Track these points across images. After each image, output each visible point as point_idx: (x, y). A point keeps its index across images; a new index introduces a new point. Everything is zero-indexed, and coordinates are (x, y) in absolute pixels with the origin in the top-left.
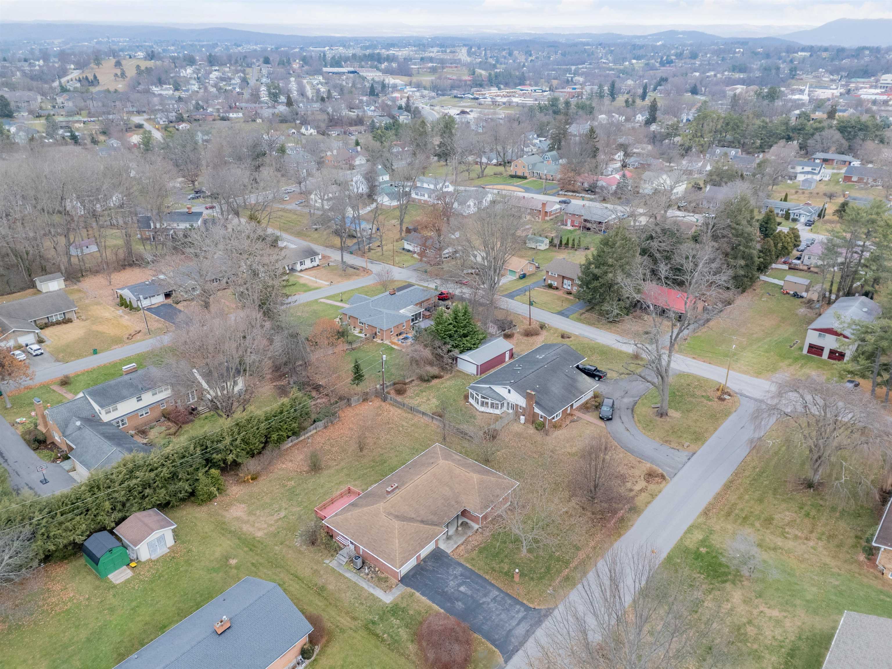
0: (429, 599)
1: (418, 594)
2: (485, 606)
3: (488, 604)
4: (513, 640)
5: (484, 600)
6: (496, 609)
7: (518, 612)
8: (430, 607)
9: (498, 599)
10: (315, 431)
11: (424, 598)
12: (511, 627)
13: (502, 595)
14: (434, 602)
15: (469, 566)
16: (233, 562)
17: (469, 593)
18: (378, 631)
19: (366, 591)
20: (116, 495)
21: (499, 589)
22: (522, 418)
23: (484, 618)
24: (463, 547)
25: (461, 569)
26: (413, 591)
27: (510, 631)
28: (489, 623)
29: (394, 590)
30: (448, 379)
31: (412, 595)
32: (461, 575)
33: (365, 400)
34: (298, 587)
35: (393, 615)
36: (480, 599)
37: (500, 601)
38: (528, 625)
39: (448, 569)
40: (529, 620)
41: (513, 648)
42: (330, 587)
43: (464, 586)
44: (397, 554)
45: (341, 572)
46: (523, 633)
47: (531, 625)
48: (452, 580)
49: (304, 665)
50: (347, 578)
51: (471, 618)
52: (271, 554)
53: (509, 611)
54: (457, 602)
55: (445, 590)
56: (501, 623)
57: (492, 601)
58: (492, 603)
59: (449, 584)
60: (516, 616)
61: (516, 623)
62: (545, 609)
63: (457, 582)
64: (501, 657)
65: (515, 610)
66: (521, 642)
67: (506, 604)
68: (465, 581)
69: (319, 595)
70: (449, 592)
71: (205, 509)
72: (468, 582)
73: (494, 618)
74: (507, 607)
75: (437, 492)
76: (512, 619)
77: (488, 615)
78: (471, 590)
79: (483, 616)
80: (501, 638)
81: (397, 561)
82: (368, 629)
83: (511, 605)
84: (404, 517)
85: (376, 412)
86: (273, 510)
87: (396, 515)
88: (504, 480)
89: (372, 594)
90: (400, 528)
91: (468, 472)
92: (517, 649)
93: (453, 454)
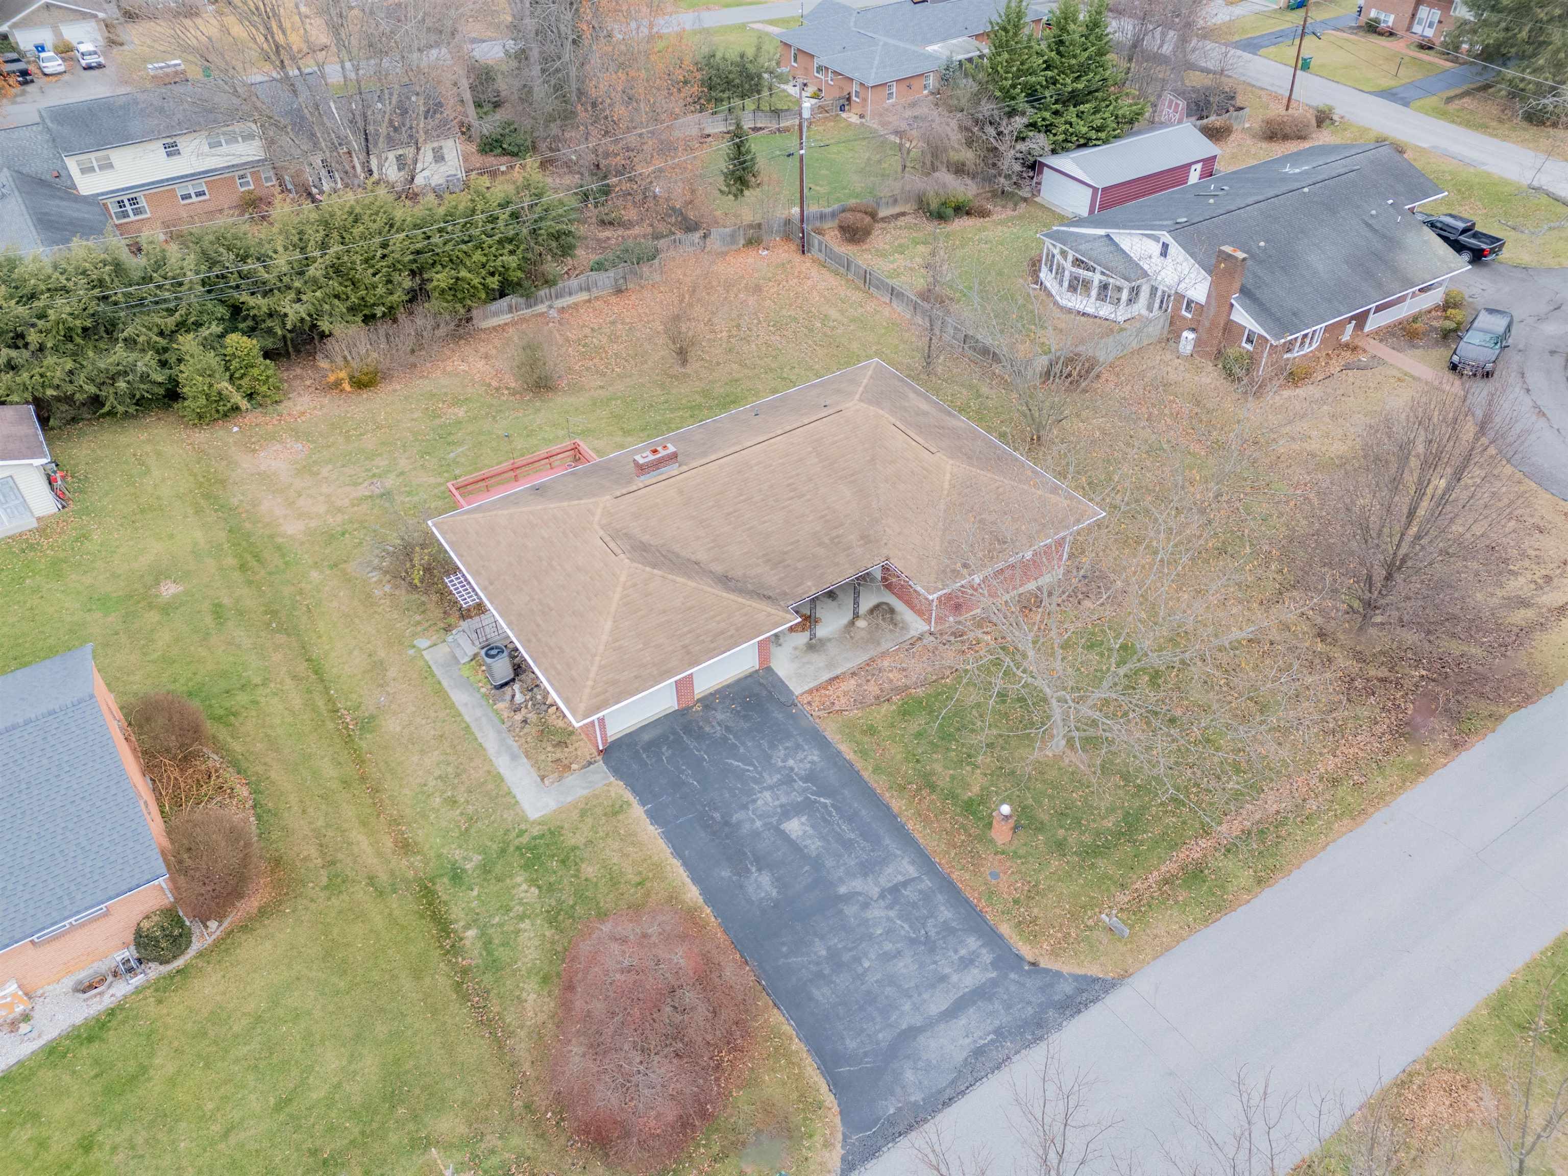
0: (669, 837)
1: (637, 811)
2: (850, 910)
3: (865, 906)
4: (909, 1076)
5: (857, 884)
6: (888, 932)
7: (966, 963)
8: (658, 868)
9: (910, 894)
10: (584, 296)
11: (650, 831)
12: (917, 1020)
13: (928, 883)
14: (678, 853)
15: (847, 751)
16: (170, 589)
17: (814, 846)
18: (457, 913)
19: (486, 759)
21: (926, 862)
22: (1189, 335)
23: (833, 955)
24: (852, 683)
25: (815, 756)
26: (628, 796)
27: (913, 1032)
28: (843, 980)
29: (570, 779)
30: (1002, 223)
31: (616, 811)
32: (810, 777)
33: (752, 243)
34: (297, 702)
35: (526, 867)
36: (841, 880)
37: (914, 905)
38: (990, 1028)
39: (773, 746)
40: (997, 1005)
41: (900, 1109)
42: (391, 725)
43: (804, 819)
44: (594, 669)
45: (445, 683)
46: (959, 1056)
47: (998, 1032)
48: (771, 788)
49: (138, 980)
50: (453, 706)
51: (783, 944)
52: (287, 591)
53: (932, 950)
54: (759, 870)
55: (734, 819)
56: (889, 990)
57: (882, 896)
58: (882, 903)
59: (754, 801)
60: (955, 978)
61: (943, 1008)
62: (1076, 978)
63: (784, 800)
64: (840, 1137)
65: (956, 951)
66: (940, 1092)
67: (930, 922)
68: (815, 802)
69: (348, 740)
70: (746, 828)
71: (201, 436)
72: (825, 806)
73: (866, 964)
74: (932, 933)
75: (808, 497)
76: (933, 986)
77: (850, 950)
78: (822, 838)
79: (829, 949)
80: (866, 1054)
81: (587, 691)
82: (427, 893)
83: (949, 930)
84: (663, 555)
85: (770, 274)
86: (367, 470)
87: (642, 542)
88: (1052, 496)
89: (499, 777)
90: (634, 585)
91: (933, 450)
92: (914, 1121)
93: (911, 395)
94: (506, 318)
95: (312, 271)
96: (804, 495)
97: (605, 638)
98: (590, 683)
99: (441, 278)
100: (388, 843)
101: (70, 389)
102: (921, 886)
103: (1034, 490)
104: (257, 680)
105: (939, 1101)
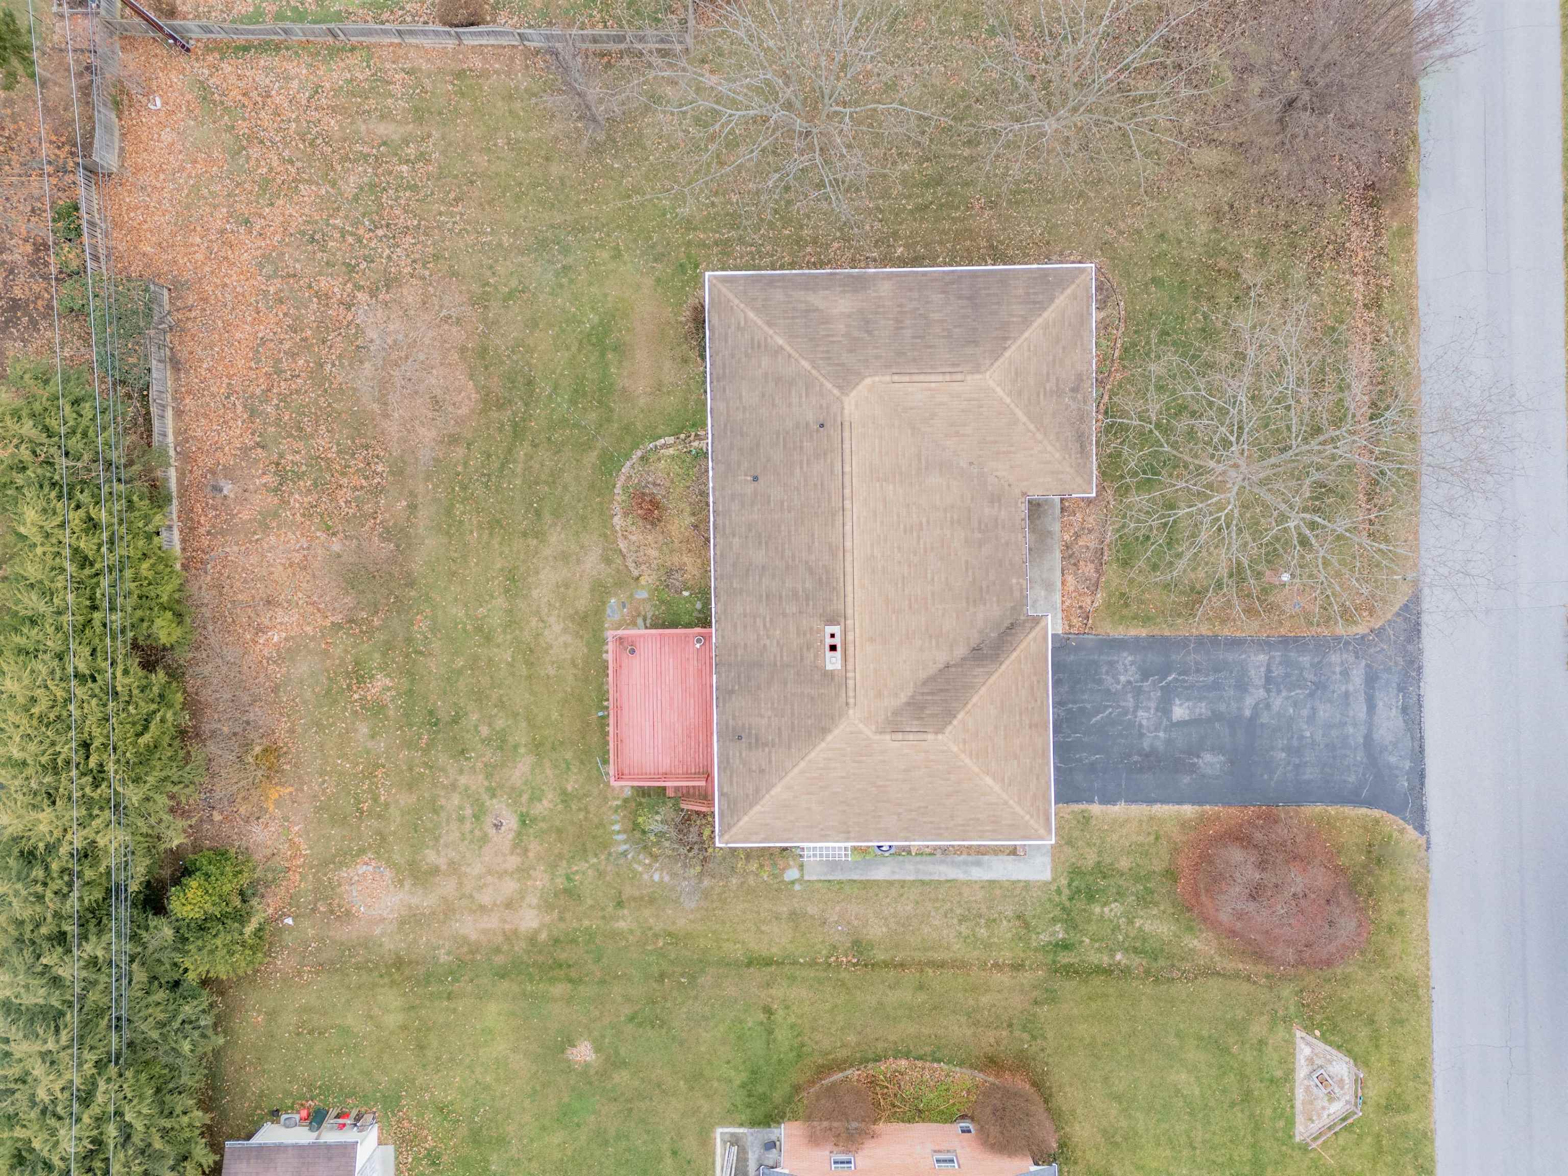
0: (1131, 801)
1: (1096, 809)
2: (1265, 718)
3: (1268, 706)
4: (1393, 760)
5: (1249, 701)
6: (1295, 705)
7: (1345, 673)
8: (1153, 820)
9: (1278, 671)
11: (1118, 809)
12: (1363, 730)
13: (1277, 654)
14: (1151, 801)
15: (1138, 631)
16: (583, 1053)
17: (1203, 709)
18: (1095, 958)
19: (968, 883)
21: (1262, 644)
23: (1288, 749)
25: (1127, 658)
26: (1075, 806)
27: (1368, 738)
28: (1309, 756)
31: (1084, 821)
32: (1145, 674)
33: (121, 104)
34: (804, 993)
35: (1090, 899)
36: (1239, 709)
37: (1287, 675)
38: (1395, 692)
39: (1100, 682)
40: (1385, 676)
41: (1408, 780)
42: (875, 932)
43: (1177, 702)
44: (1018, 809)
45: (856, 877)
46: (1400, 723)
47: (1400, 689)
48: (1136, 708)
50: (891, 883)
51: (1262, 775)
52: (632, 954)
53: (1325, 688)
54: (1198, 757)
55: (1147, 749)
56: (1334, 733)
57: (1268, 691)
58: (1273, 694)
59: (1141, 725)
60: (1351, 688)
61: (1365, 709)
62: (1398, 615)
63: (1153, 705)
64: (1401, 822)
65: (1334, 673)
66: (1413, 750)
67: (1306, 674)
68: (1168, 684)
69: (870, 968)
70: (1160, 746)
72: (1176, 680)
73: (1308, 734)
74: (1314, 679)
75: (924, 520)
76: (1348, 705)
77: (1292, 737)
78: (1201, 699)
79: (1283, 750)
80: (1364, 775)
81: (1032, 822)
82: (1069, 971)
83: (1317, 667)
84: (932, 694)
85: (225, 136)
86: (461, 819)
87: (908, 704)
88: (1057, 301)
89: (992, 882)
90: (964, 742)
91: (959, 377)
92: (1420, 775)
93: (816, 299)
96: (921, 524)
98: (1027, 817)
100: (999, 977)
102: (1278, 660)
103: (1046, 315)
104: (762, 1017)
105: (1419, 754)
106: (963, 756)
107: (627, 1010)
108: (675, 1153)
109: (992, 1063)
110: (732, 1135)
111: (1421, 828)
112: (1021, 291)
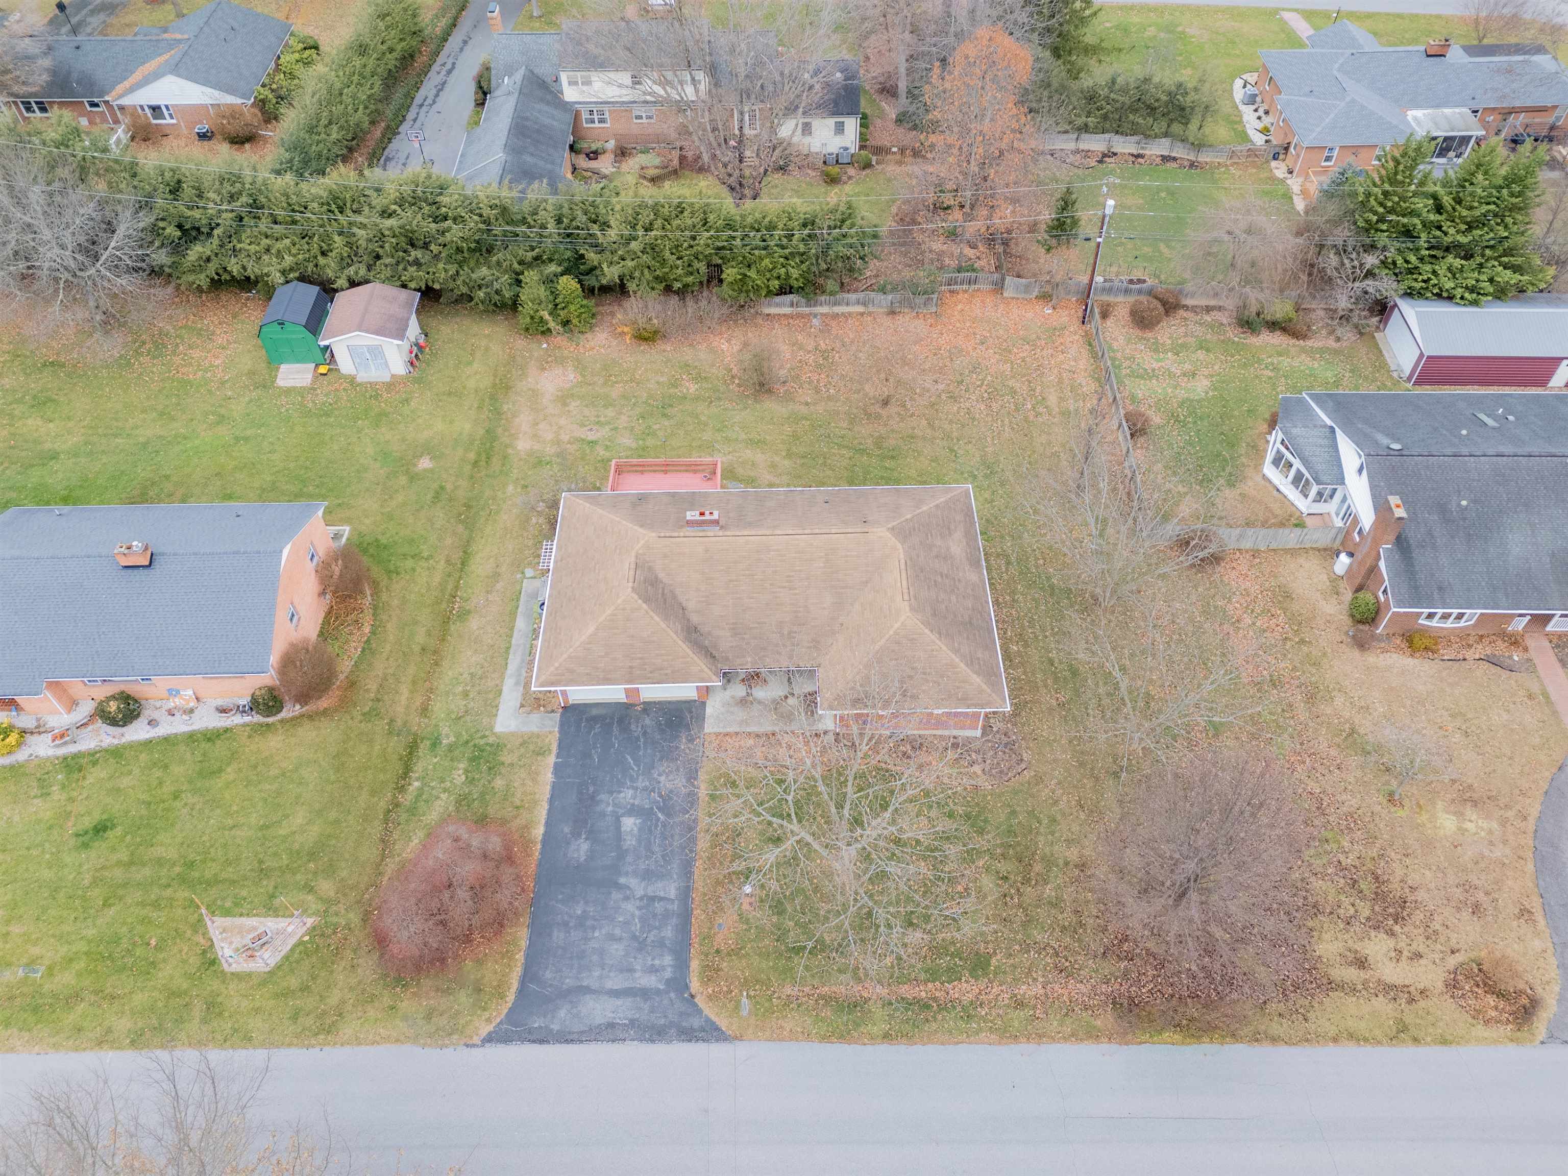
0: (554, 786)
1: (552, 759)
2: (616, 895)
3: (627, 898)
4: (562, 1013)
5: (633, 882)
6: (627, 923)
7: (653, 970)
8: (534, 804)
9: (659, 907)
11: (548, 777)
12: (595, 985)
13: (675, 907)
14: (551, 801)
15: (704, 790)
16: (425, 463)
17: (630, 842)
18: (419, 768)
19: (502, 677)
20: (361, 233)
21: (686, 893)
22: (1344, 559)
23: (584, 916)
24: (751, 742)
25: (680, 782)
26: (555, 746)
27: (586, 990)
28: (576, 935)
29: (535, 717)
30: (1311, 352)
31: (541, 752)
32: (665, 796)
33: (1045, 297)
34: (437, 579)
35: (472, 760)
36: (627, 874)
37: (655, 915)
38: (630, 1017)
39: (661, 761)
40: (646, 1006)
41: (540, 1027)
42: (474, 623)
43: (638, 821)
44: (565, 656)
45: (520, 610)
46: (599, 1020)
47: (632, 1021)
48: (636, 789)
49: (247, 719)
50: (512, 629)
51: (562, 893)
52: (488, 493)
53: (640, 950)
54: (586, 839)
55: (598, 798)
56: (595, 958)
57: (641, 899)
58: (638, 903)
59: (620, 792)
60: (637, 975)
61: (615, 987)
62: (708, 1020)
63: (637, 801)
64: (498, 1020)
65: (653, 959)
66: (570, 1033)
67: (655, 932)
68: (655, 814)
69: (446, 621)
70: (601, 807)
71: (521, 343)
72: (658, 819)
73: (596, 934)
74: (649, 940)
75: (797, 592)
76: (621, 971)
77: (595, 920)
78: (639, 841)
79: (584, 911)
80: (551, 985)
81: (552, 669)
82: (413, 748)
83: (661, 943)
84: (663, 594)
85: (1034, 336)
86: (598, 416)
87: (656, 578)
88: (975, 676)
89: (500, 693)
90: (624, 609)
91: (906, 597)
92: (542, 1039)
93: (958, 535)
94: (787, 310)
95: (634, 245)
96: (794, 589)
97: (584, 637)
98: (557, 665)
99: (730, 273)
100: (419, 701)
101: (451, 285)
102: (670, 907)
103: (962, 665)
104: (425, 554)
105: (565, 1038)
106: (613, 608)
107: (449, 487)
108: (339, 505)
109: (352, 684)
110: (342, 536)
111: (489, 1039)
112: (980, 655)
